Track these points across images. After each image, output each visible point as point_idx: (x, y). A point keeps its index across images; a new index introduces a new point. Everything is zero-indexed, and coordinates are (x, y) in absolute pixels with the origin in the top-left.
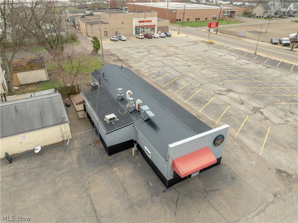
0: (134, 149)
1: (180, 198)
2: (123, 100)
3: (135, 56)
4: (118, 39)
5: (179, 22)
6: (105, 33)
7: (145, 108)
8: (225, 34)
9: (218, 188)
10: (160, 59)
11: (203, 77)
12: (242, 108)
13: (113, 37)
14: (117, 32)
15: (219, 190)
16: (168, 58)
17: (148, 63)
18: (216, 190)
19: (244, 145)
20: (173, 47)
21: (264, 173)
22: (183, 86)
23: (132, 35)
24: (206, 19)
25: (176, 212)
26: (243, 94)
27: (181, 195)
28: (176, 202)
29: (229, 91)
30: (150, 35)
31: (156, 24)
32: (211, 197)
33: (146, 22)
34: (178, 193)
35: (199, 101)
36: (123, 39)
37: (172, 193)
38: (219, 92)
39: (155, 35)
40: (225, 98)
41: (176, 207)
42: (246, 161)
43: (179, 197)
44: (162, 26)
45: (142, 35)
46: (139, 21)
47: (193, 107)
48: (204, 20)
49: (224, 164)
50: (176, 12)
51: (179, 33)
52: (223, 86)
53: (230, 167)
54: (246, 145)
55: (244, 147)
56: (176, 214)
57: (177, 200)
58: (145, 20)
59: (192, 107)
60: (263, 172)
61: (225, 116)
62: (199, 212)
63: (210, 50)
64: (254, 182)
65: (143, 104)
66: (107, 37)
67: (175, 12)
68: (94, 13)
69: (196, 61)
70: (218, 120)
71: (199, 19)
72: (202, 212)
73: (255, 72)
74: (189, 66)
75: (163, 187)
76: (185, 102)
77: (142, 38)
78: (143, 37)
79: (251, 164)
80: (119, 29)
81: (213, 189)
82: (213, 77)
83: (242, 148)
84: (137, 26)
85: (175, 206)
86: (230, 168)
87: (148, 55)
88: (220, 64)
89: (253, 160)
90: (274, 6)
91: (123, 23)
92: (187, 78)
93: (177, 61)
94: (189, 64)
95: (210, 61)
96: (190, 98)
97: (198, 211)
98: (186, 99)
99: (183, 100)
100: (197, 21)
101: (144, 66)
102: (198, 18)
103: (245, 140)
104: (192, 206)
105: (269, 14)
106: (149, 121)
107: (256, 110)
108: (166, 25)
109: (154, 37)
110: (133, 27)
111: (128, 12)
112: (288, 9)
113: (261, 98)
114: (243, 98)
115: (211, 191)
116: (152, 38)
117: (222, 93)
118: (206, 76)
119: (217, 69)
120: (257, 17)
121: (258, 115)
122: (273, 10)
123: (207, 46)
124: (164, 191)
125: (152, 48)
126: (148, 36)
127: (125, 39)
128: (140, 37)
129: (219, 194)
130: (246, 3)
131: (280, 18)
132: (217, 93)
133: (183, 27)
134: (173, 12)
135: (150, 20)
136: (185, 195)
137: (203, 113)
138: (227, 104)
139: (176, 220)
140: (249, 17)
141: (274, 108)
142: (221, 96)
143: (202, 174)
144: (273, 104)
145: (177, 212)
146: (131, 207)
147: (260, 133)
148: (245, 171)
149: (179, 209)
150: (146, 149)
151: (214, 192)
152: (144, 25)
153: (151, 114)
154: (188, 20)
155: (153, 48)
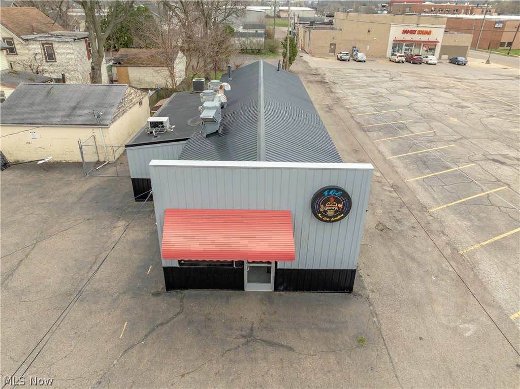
1: (172, 322)
4: (349, 57)
5: (505, 47)
6: (332, 47)
9: (289, 345)
11: (481, 128)
13: (341, 53)
14: (355, 47)
15: (290, 349)
18: (283, 346)
19: (476, 275)
21: (488, 371)
22: (413, 133)
23: (383, 57)
25: (132, 346)
27: (181, 316)
28: (157, 326)
30: (418, 57)
31: (440, 39)
32: (252, 355)
33: (418, 34)
34: (178, 310)
35: (426, 163)
36: (359, 59)
37: (169, 304)
38: (499, 158)
39: (429, 59)
40: (505, 171)
41: (146, 336)
42: (445, 316)
43: (173, 318)
44: (452, 44)
45: (400, 56)
46: (404, 30)
49: (368, 298)
51: (488, 62)
53: (379, 310)
54: (480, 277)
55: (469, 282)
56: (130, 352)
57: (162, 324)
58: (418, 29)
59: (397, 169)
60: (485, 366)
61: (474, 202)
62: (183, 376)
64: (424, 379)
66: (333, 54)
67: (501, 25)
69: (489, 102)
70: (445, 206)
72: (190, 380)
74: (463, 107)
75: (162, 285)
76: (390, 158)
77: (399, 62)
78: (403, 59)
79: (455, 329)
80: (359, 41)
81: (276, 340)
83: (460, 281)
84: (397, 39)
85: (144, 333)
86: (374, 314)
89: (472, 321)
91: (369, 31)
92: (436, 124)
93: (441, 97)
94: (466, 104)
96: (408, 154)
97: (182, 371)
98: (394, 153)
99: (387, 153)
103: (489, 267)
104: (183, 353)
108: (463, 45)
109: (427, 63)
110: (389, 41)
111: (386, 12)
115: (263, 341)
116: (420, 63)
117: (505, 161)
118: (491, 127)
124: (157, 294)
126: (413, 60)
127: (364, 58)
128: (397, 59)
129: (281, 359)
132: (491, 158)
133: (510, 56)
134: (497, 25)
135: (428, 29)
136: (190, 322)
137: (414, 185)
138: (499, 183)
139: (115, 362)
142: (496, 166)
143: (281, 295)
145: (136, 347)
148: (421, 339)
149: (145, 345)
151: (270, 349)
152: (413, 40)
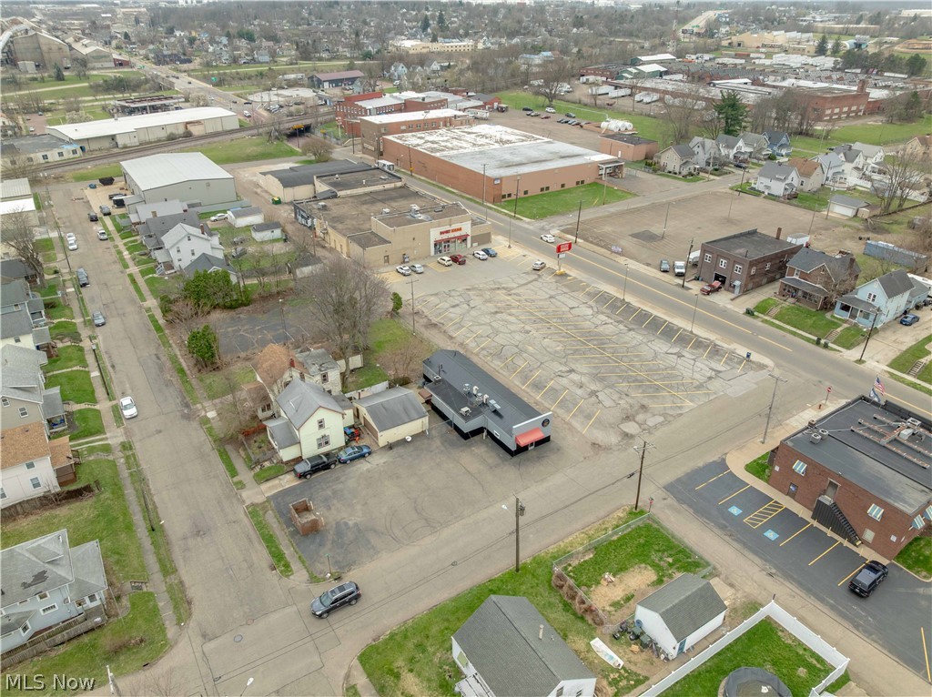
0: (485, 433)
2: (470, 394)
3: (452, 315)
5: (507, 199)
6: (386, 258)
7: (492, 402)
8: (591, 242)
10: (487, 319)
11: (545, 352)
12: (579, 392)
14: (405, 254)
16: (498, 316)
17: (472, 328)
19: (572, 426)
20: (503, 288)
21: (581, 446)
22: (521, 367)
23: (429, 256)
24: (563, 186)
26: (585, 374)
29: (572, 371)
31: (469, 233)
33: (452, 232)
34: (521, 459)
35: (538, 386)
36: (419, 272)
37: (517, 459)
38: (559, 373)
40: (564, 381)
42: (571, 438)
44: (478, 234)
46: (440, 232)
47: (531, 394)
48: (559, 188)
49: (553, 440)
50: (501, 181)
51: (510, 245)
52: (566, 364)
53: (560, 443)
55: (571, 428)
57: (520, 463)
58: (451, 229)
61: (562, 401)
63: (558, 294)
64: (573, 451)
65: (490, 399)
66: (387, 264)
67: (499, 181)
68: (340, 193)
69: (538, 321)
70: (554, 406)
71: (548, 188)
73: (609, 339)
74: (528, 332)
75: (509, 457)
76: (523, 388)
77: (448, 266)
79: (573, 440)
80: (408, 248)
82: (556, 352)
83: (569, 429)
84: (437, 240)
87: (468, 312)
88: (569, 327)
89: (575, 437)
90: (704, 148)
91: (414, 239)
92: (525, 355)
93: (511, 323)
94: (528, 328)
95: (555, 320)
96: (528, 383)
98: (523, 385)
99: (520, 385)
100: (545, 192)
101: (468, 335)
102: (545, 187)
103: (574, 423)
105: (692, 167)
106: (495, 412)
107: (593, 393)
108: (486, 232)
110: (431, 242)
112: (735, 151)
113: (602, 379)
114: (584, 380)
116: (464, 263)
117: (563, 374)
118: (548, 349)
119: (563, 337)
120: (670, 172)
121: (594, 399)
122: (701, 158)
123: (555, 284)
124: (511, 458)
125: (471, 293)
130: (667, 96)
131: (715, 175)
132: (557, 375)
133: (518, 219)
134: (496, 182)
135: (459, 227)
137: (540, 400)
138: (565, 388)
140: (655, 171)
141: (611, 390)
142: (560, 379)
144: (611, 386)
146: (491, 468)
147: (588, 417)
148: (569, 445)
150: (495, 432)
152: (449, 237)
153: (498, 407)
154: (526, 193)
155: (474, 295)
